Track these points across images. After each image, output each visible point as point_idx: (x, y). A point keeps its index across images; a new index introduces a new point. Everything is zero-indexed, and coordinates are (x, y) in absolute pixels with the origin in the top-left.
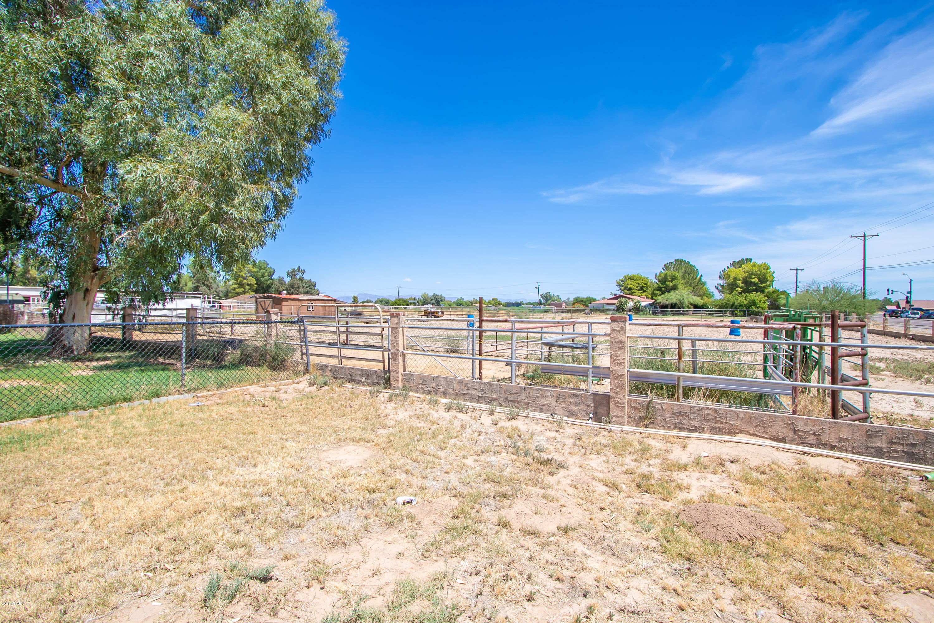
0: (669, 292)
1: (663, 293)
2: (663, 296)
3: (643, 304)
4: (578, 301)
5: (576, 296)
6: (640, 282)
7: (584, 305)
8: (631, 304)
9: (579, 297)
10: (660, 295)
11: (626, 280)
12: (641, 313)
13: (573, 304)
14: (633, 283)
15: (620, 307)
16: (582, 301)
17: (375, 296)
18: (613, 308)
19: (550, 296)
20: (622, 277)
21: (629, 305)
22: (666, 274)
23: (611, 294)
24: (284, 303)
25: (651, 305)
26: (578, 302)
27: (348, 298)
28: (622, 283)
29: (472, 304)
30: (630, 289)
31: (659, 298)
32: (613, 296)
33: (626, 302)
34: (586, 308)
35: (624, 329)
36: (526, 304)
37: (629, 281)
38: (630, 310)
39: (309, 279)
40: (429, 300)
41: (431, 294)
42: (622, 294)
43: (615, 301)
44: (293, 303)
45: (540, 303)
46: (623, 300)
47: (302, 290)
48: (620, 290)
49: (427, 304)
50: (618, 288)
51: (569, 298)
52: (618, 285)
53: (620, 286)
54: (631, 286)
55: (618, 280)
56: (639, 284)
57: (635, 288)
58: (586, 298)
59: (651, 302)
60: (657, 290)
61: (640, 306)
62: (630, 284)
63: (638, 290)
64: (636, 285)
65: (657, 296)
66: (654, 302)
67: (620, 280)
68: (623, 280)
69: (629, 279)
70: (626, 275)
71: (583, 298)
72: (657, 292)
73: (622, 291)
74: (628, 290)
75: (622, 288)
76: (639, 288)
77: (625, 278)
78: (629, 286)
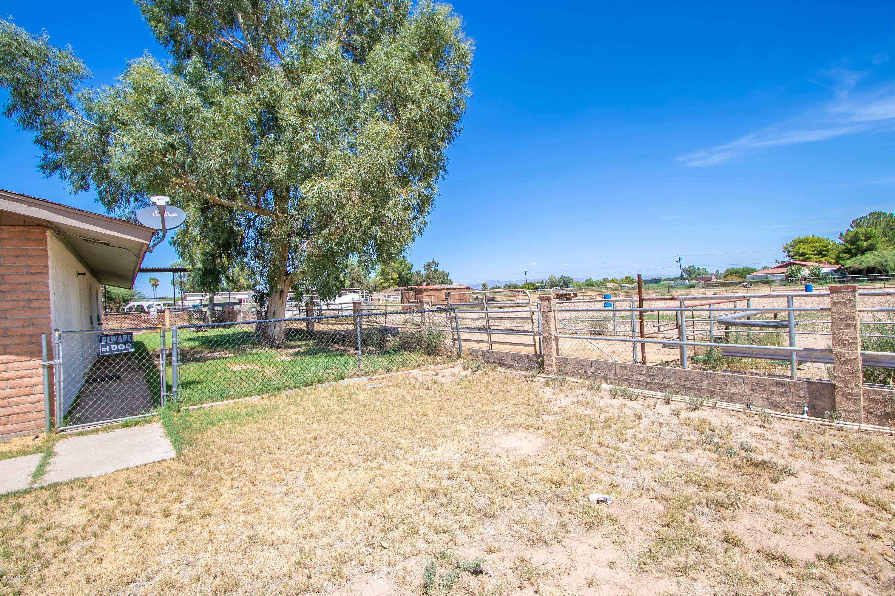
0: (863, 253)
1: (854, 255)
2: (853, 259)
3: (824, 270)
4: (732, 272)
5: (729, 267)
6: (817, 245)
7: (739, 277)
8: (806, 272)
9: (732, 269)
10: (849, 259)
11: (797, 244)
12: (821, 281)
13: (725, 277)
14: (808, 246)
15: (791, 276)
16: (737, 273)
17: (502, 282)
18: (781, 278)
19: (694, 270)
20: (790, 241)
21: (804, 273)
22: (857, 233)
23: (777, 261)
24: (425, 294)
25: (836, 271)
26: (732, 274)
27: (477, 285)
28: (791, 248)
30: (803, 254)
31: (848, 262)
32: (778, 265)
33: (799, 270)
34: (743, 280)
35: (853, 302)
36: (664, 280)
37: (801, 245)
38: (805, 280)
39: (442, 270)
40: (556, 283)
41: (558, 277)
42: (791, 260)
43: (784, 270)
44: (432, 293)
45: (682, 278)
46: (794, 268)
47: (437, 281)
48: (789, 256)
49: (555, 286)
50: (785, 254)
51: (718, 271)
52: (786, 250)
53: (789, 251)
54: (805, 251)
55: (785, 245)
56: (815, 247)
57: (811, 252)
58: (743, 269)
59: (836, 267)
60: (845, 253)
61: (819, 273)
62: (802, 248)
63: (815, 255)
64: (810, 248)
65: (844, 260)
66: (840, 267)
67: (787, 245)
68: (793, 243)
69: (800, 242)
70: (796, 238)
71: (739, 269)
72: (844, 255)
73: (792, 257)
74: (800, 256)
75: (792, 254)
76: (816, 252)
77: (795, 241)
78: (801, 251)
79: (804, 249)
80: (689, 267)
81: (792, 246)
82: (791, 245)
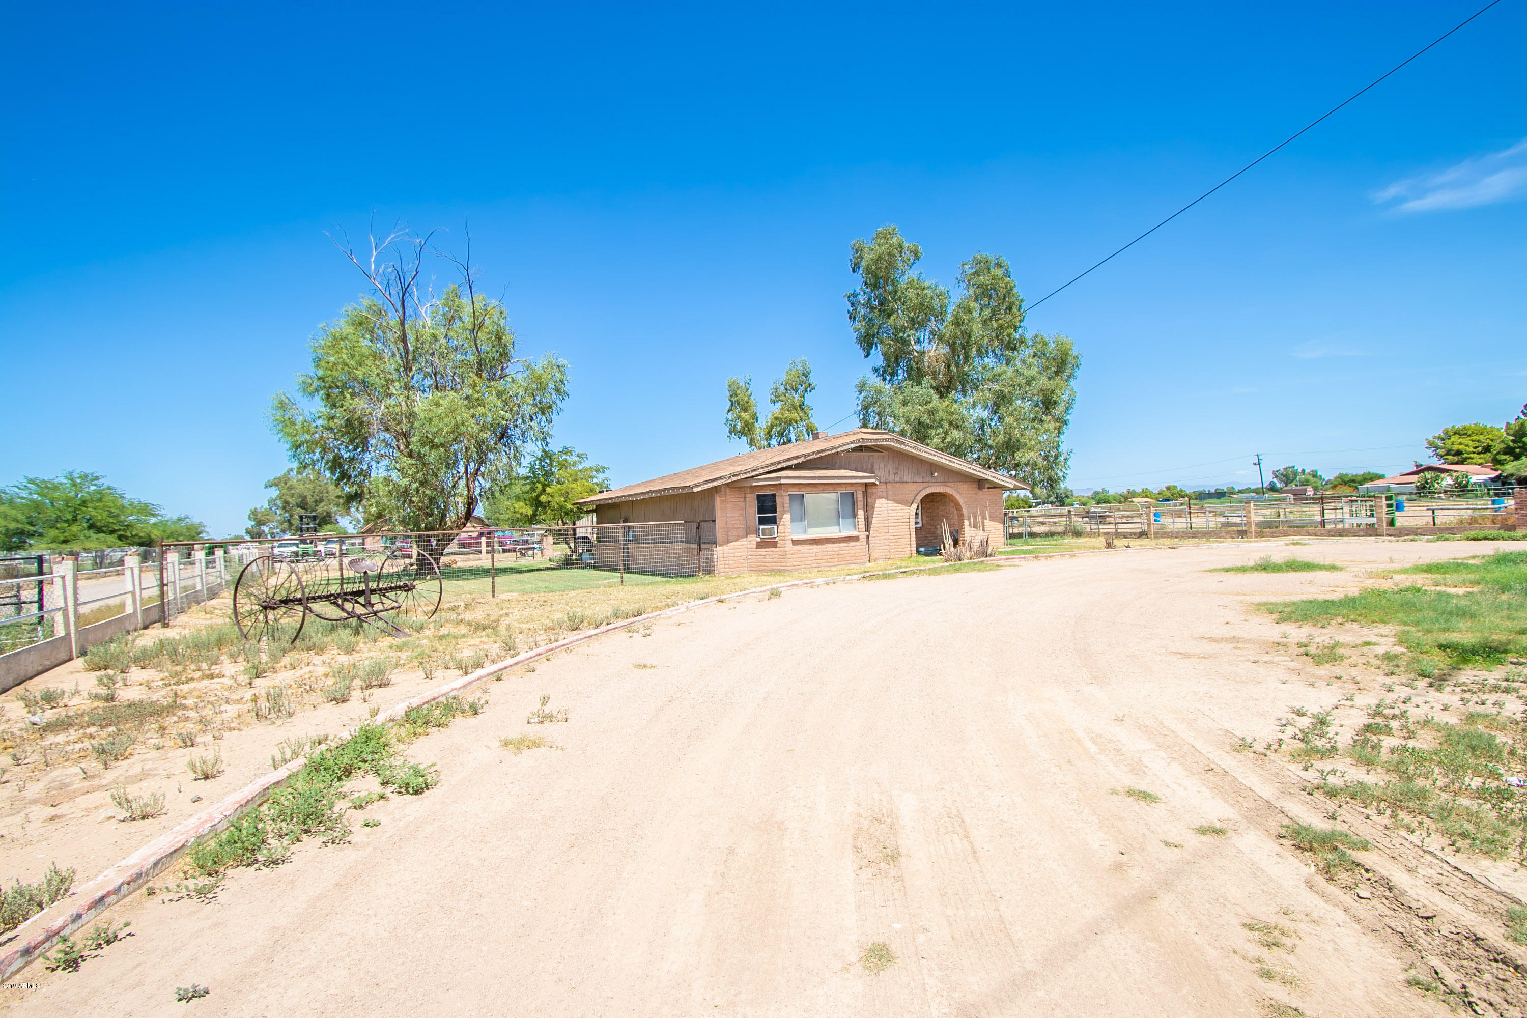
1: (1517, 457)
2: (1515, 463)
3: (1474, 479)
6: (1481, 438)
7: (1350, 488)
8: (1448, 481)
9: (1345, 474)
11: (1449, 437)
12: (1470, 495)
13: (1332, 488)
14: (1466, 440)
15: (1424, 488)
16: (1350, 480)
19: (1295, 474)
20: (1437, 433)
21: (1444, 483)
23: (1413, 464)
25: (1494, 480)
26: (1345, 483)
28: (1436, 443)
29: (1126, 499)
30: (1458, 453)
32: (1414, 469)
33: (1437, 478)
36: (1240, 492)
37: (1455, 438)
38: (1445, 492)
42: (1435, 463)
43: (1414, 478)
45: (1272, 488)
46: (1429, 475)
48: (1437, 455)
50: (1431, 452)
52: (1431, 445)
53: (1437, 448)
54: (1461, 447)
55: (1431, 439)
56: (1478, 441)
57: (1471, 450)
58: (1363, 475)
59: (1494, 474)
60: (1505, 454)
61: (1468, 483)
62: (1457, 443)
63: (1479, 453)
64: (1471, 443)
65: (1503, 464)
66: (1500, 475)
67: (1434, 437)
68: (1442, 435)
69: (1455, 434)
70: (1449, 427)
71: (1356, 476)
72: (1503, 457)
73: (1442, 456)
74: (1454, 455)
75: (1441, 452)
76: (1480, 449)
77: (1446, 432)
78: (1456, 447)
79: (1460, 444)
80: (1285, 469)
81: (1443, 439)
82: (1439, 438)
